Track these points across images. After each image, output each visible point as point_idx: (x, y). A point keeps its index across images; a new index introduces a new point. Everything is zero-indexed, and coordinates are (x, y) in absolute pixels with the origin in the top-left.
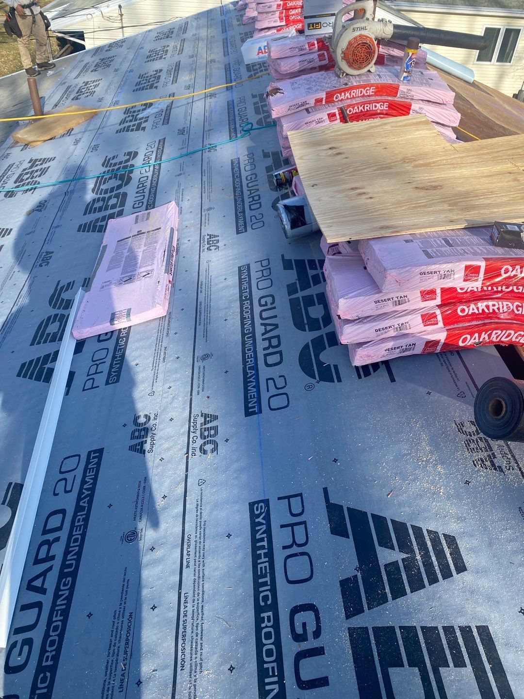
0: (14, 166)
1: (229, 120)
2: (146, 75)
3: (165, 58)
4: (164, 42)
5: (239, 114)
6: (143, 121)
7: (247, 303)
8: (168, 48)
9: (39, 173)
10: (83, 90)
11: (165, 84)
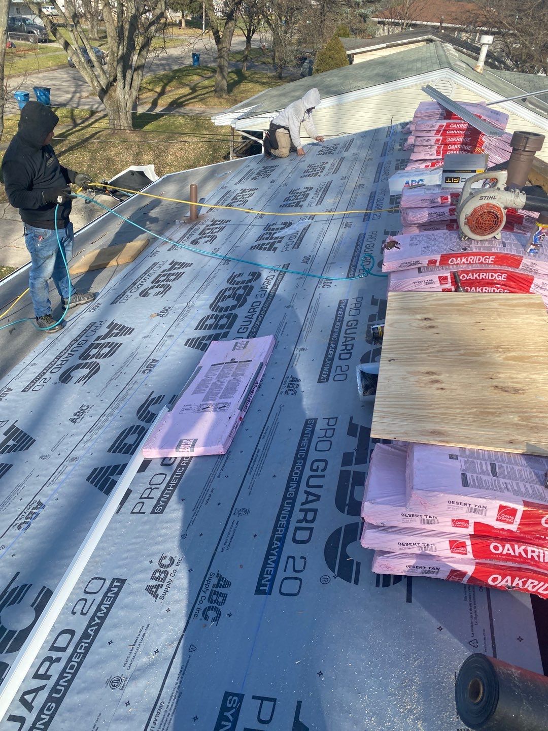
0: (157, 265)
1: (353, 256)
2: (298, 191)
3: (319, 176)
4: (325, 158)
5: (365, 251)
6: (277, 240)
7: (301, 463)
8: (326, 165)
9: (174, 277)
10: (238, 198)
11: (310, 205)
